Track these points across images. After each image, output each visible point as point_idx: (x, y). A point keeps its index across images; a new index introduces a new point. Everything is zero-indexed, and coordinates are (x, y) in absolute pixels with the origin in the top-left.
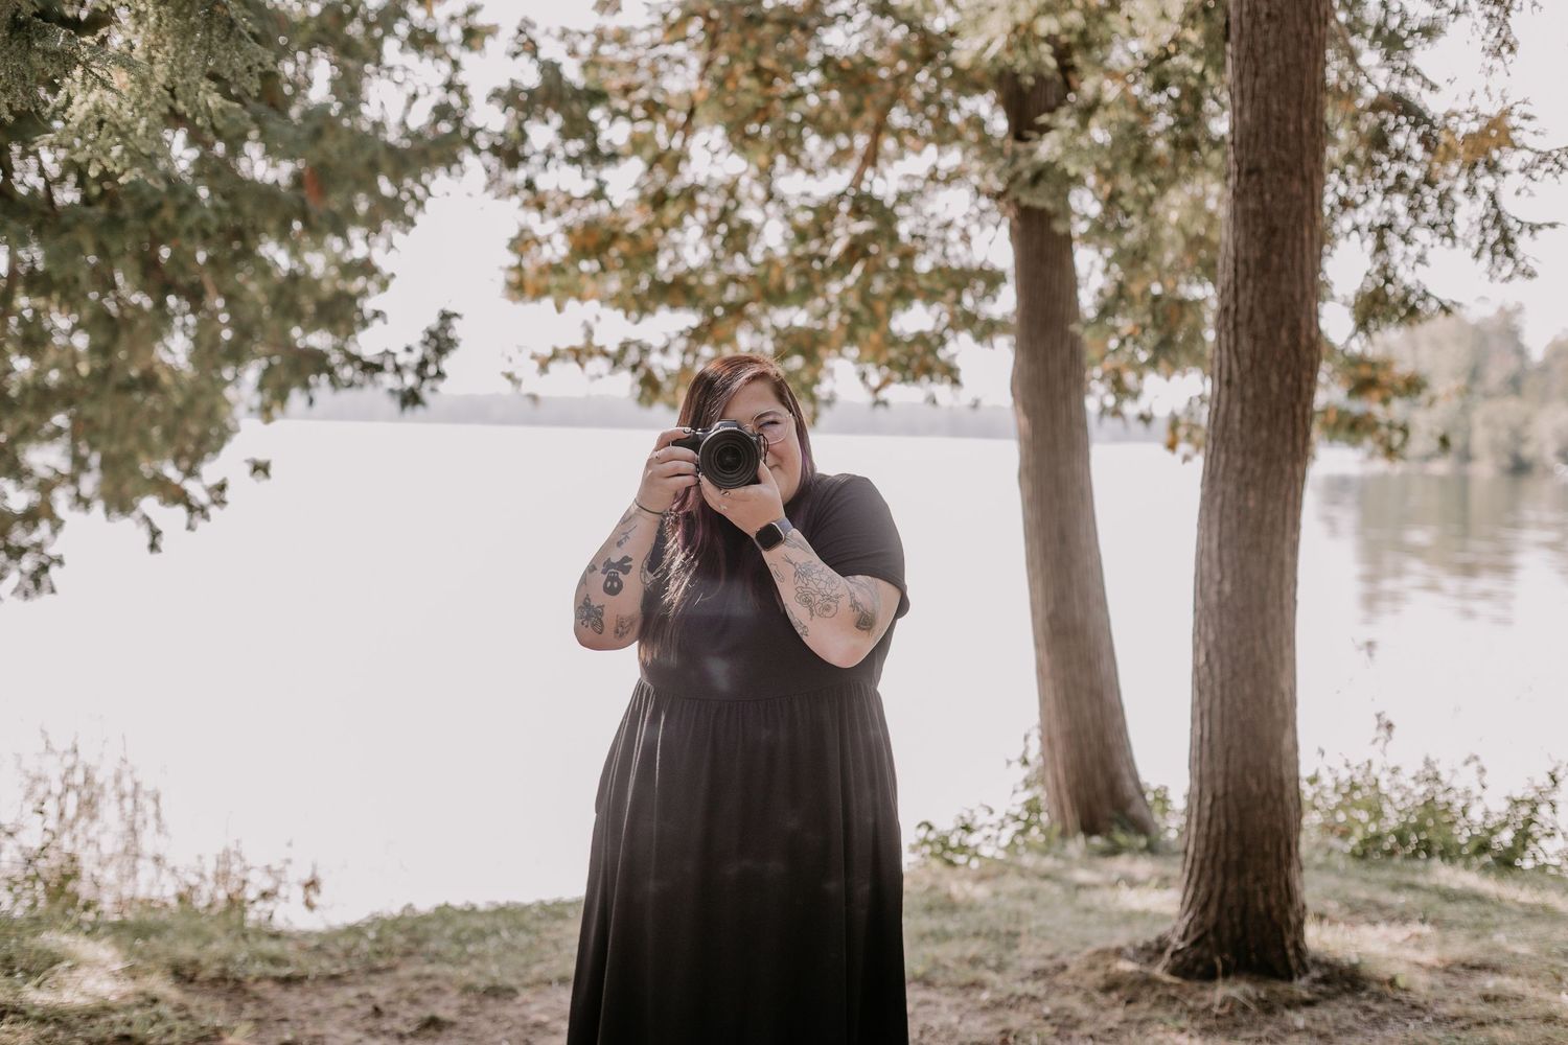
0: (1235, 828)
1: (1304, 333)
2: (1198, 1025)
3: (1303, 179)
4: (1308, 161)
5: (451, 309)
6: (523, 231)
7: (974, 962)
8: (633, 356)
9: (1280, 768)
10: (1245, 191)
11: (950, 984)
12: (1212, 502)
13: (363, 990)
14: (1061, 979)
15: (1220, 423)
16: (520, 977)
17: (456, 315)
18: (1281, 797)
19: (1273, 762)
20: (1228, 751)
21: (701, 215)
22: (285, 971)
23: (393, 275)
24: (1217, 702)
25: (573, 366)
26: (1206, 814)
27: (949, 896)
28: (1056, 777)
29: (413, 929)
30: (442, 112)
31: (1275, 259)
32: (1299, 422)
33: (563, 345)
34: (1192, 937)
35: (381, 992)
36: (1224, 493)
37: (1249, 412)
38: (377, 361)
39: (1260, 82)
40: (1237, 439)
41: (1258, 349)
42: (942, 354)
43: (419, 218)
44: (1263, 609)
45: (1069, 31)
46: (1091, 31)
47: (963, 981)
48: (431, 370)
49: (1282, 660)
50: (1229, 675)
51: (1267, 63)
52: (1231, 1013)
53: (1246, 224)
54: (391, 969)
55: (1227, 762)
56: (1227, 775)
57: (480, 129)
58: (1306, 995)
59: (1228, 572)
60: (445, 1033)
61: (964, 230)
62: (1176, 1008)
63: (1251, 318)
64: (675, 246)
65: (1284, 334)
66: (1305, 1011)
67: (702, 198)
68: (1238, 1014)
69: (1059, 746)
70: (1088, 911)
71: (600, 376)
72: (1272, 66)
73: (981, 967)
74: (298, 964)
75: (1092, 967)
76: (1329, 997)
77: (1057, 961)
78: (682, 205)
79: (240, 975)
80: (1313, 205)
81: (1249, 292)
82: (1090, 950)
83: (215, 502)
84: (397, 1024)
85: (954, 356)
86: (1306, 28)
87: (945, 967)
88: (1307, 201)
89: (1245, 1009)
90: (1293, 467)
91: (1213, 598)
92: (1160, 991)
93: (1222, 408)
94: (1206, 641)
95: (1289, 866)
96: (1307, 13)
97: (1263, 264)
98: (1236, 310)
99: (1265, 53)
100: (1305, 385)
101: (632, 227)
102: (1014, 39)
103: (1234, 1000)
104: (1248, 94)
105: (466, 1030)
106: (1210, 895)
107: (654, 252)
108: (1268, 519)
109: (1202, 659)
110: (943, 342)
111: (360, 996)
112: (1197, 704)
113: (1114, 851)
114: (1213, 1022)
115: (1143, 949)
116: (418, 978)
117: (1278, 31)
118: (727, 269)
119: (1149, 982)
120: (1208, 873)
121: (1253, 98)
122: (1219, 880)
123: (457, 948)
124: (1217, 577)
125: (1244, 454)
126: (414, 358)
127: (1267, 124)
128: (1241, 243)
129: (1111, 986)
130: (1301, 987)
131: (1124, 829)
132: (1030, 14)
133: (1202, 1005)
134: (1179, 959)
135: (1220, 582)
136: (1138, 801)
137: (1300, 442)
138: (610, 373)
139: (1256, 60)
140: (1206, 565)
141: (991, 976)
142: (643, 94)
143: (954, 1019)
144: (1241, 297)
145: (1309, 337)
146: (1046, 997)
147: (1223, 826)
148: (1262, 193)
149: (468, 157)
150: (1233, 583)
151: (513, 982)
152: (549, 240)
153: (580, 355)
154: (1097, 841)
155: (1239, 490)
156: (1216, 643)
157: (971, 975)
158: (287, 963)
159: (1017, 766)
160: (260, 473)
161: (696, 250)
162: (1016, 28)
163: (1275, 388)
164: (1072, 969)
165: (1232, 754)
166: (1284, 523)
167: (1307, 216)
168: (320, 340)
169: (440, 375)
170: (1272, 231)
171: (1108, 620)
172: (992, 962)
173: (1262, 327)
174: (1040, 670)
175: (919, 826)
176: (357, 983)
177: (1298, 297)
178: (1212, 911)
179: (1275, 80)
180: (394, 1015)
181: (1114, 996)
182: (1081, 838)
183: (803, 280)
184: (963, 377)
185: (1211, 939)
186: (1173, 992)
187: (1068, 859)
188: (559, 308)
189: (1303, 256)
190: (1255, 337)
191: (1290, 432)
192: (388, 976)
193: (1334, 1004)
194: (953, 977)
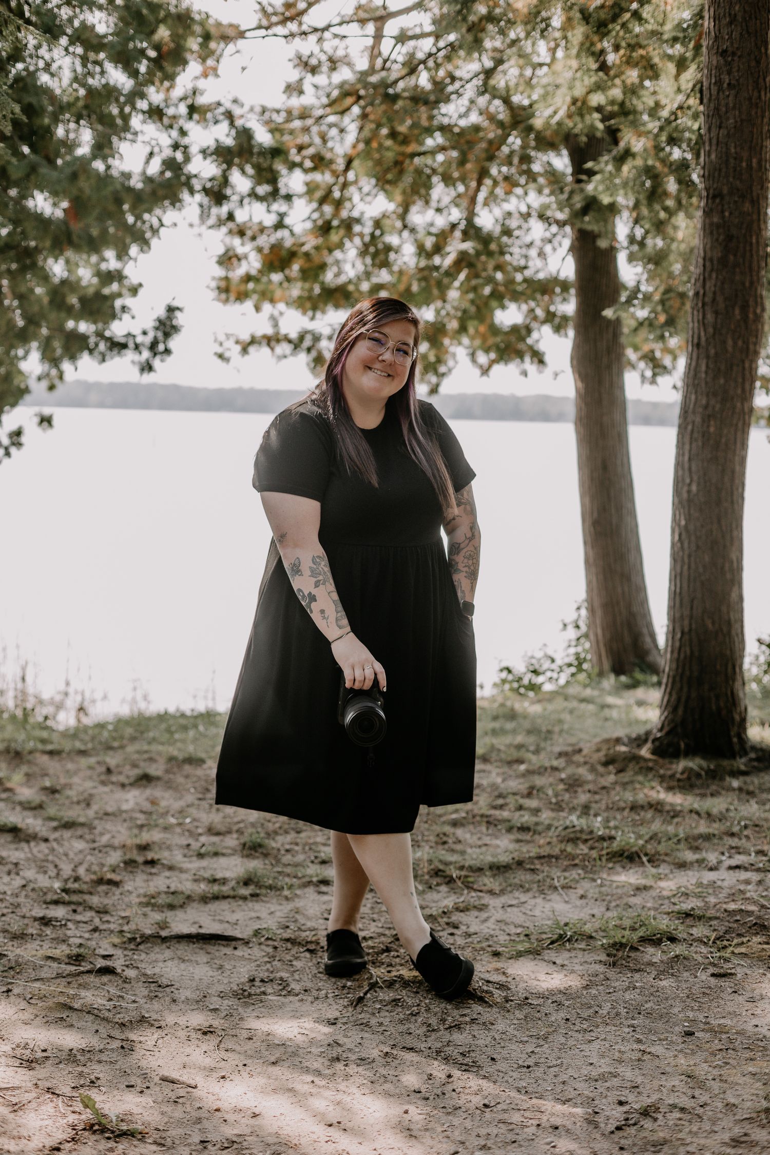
0: (696, 654)
1: (751, 309)
2: (665, 785)
3: (752, 201)
4: (756, 189)
5: (175, 304)
6: (227, 251)
7: (520, 747)
8: (307, 342)
9: (728, 613)
10: (711, 210)
11: (501, 761)
12: (686, 428)
13: (99, 759)
14: (578, 758)
15: (692, 372)
16: (207, 752)
17: (178, 309)
18: (729, 633)
19: (724, 609)
20: (692, 601)
21: (357, 241)
22: (49, 747)
23: (140, 285)
24: (686, 567)
25: (266, 350)
26: (677, 644)
27: (512, 709)
28: (596, 635)
29: (139, 724)
30: (170, 164)
31: (731, 258)
32: (747, 373)
33: (259, 333)
34: (666, 729)
35: (112, 760)
36: (693, 422)
37: (711, 366)
38: (123, 340)
39: (723, 132)
40: (703, 385)
41: (719, 321)
42: (529, 341)
43: (154, 242)
44: (719, 503)
45: (612, 102)
46: (627, 101)
47: (509, 759)
48: (161, 347)
49: (732, 538)
50: (694, 547)
51: (728, 119)
52: (689, 778)
53: (711, 233)
54: (122, 747)
55: (692, 608)
56: (691, 617)
57: (195, 176)
58: (743, 768)
59: (695, 478)
60: (153, 784)
61: (541, 249)
62: (650, 776)
63: (714, 300)
64: (337, 262)
65: (737, 311)
66: (742, 778)
67: (357, 229)
68: (693, 779)
69: (599, 613)
70: (606, 719)
71: (285, 357)
72: (731, 121)
73: (523, 750)
74: (59, 743)
75: (598, 750)
76: (759, 770)
77: (577, 748)
78: (342, 232)
79: (19, 749)
80: (759, 220)
81: (713, 282)
82: (598, 739)
83: (13, 444)
84: (122, 779)
85: (537, 341)
86: (756, 94)
87: (499, 750)
88: (755, 217)
89: (698, 775)
90: (742, 404)
91: (685, 495)
92: (642, 764)
93: (694, 363)
94: (679, 526)
95: (734, 680)
96: (756, 83)
97: (723, 261)
98: (704, 294)
99: (727, 112)
100: (751, 347)
101: (306, 248)
102: (573, 108)
103: (691, 769)
104: (714, 141)
105: (167, 782)
106: (679, 700)
107: (323, 267)
108: (723, 440)
109: (677, 537)
110: (529, 331)
111: (98, 763)
112: (673, 569)
113: (634, 685)
114: (675, 783)
115: (636, 739)
116: (138, 752)
117: (736, 96)
118: (375, 280)
119: (636, 758)
120: (678, 685)
121: (717, 144)
122: (685, 690)
123: (167, 736)
124: (688, 481)
125: (707, 396)
126: (148, 339)
127: (727, 161)
128: (708, 246)
129: (608, 762)
130: (741, 763)
131: (642, 671)
132: (584, 91)
133: (669, 773)
134: (657, 743)
135: (690, 485)
136: (654, 652)
137: (747, 386)
138: (292, 354)
139: (720, 117)
140: (680, 473)
141: (530, 756)
142: (311, 151)
143: (499, 780)
144: (708, 285)
145: (755, 313)
146: (564, 769)
147: (688, 652)
148: (723, 212)
149: (185, 195)
150: (699, 484)
151: (203, 755)
152: (246, 257)
153: (271, 341)
154: (623, 678)
155: (703, 421)
156: (686, 526)
157: (515, 754)
158: (52, 743)
159: (570, 628)
160: (45, 424)
161: (353, 266)
162: (574, 101)
163: (730, 349)
164: (585, 752)
165: (695, 602)
166: (735, 443)
167: (755, 226)
168: (84, 327)
169: (167, 351)
170: (730, 238)
171: (637, 526)
172: (532, 748)
173: (721, 305)
174: (587, 561)
175: (501, 670)
176: (97, 755)
177: (747, 284)
178: (680, 711)
179: (732, 131)
180: (120, 773)
181: (611, 767)
182: (612, 677)
183: (423, 284)
184: (547, 358)
185: (679, 730)
186: (650, 764)
187: (602, 690)
188: (258, 309)
189: (752, 256)
190: (716, 313)
191: (740, 380)
192: (120, 751)
193: (762, 774)
194: (503, 756)
